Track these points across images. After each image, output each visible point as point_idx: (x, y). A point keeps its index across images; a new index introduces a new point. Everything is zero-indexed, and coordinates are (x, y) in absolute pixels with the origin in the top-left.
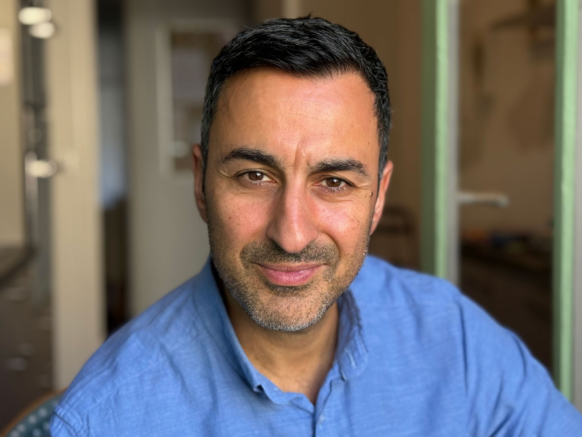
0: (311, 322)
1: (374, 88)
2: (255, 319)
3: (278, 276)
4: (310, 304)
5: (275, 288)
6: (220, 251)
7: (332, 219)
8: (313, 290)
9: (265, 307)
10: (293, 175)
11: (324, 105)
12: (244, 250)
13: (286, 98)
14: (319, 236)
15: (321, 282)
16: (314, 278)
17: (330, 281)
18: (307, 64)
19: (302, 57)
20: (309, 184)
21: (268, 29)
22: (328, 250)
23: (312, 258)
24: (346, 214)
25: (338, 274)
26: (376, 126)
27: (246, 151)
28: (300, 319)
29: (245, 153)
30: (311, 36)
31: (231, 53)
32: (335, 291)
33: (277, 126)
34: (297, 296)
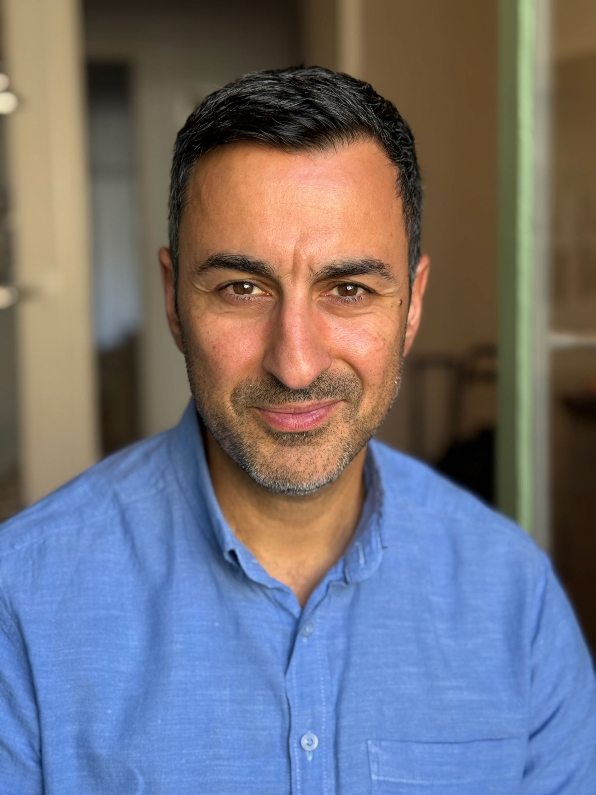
0: (330, 477)
1: (395, 158)
2: (256, 477)
3: (283, 420)
4: (327, 453)
5: (280, 437)
6: (204, 391)
7: (348, 340)
8: (330, 436)
9: (269, 461)
10: (292, 285)
11: (328, 188)
12: (235, 391)
13: (276, 183)
14: (332, 363)
15: (340, 423)
16: (330, 419)
17: (352, 422)
18: (301, 134)
19: (294, 125)
20: (315, 296)
21: (246, 88)
22: (347, 381)
23: (326, 394)
24: (367, 332)
25: (362, 413)
26: (400, 211)
27: (228, 258)
28: (315, 474)
29: (225, 261)
30: (304, 95)
31: (199, 124)
32: (360, 434)
33: (266, 222)
34: (309, 445)
